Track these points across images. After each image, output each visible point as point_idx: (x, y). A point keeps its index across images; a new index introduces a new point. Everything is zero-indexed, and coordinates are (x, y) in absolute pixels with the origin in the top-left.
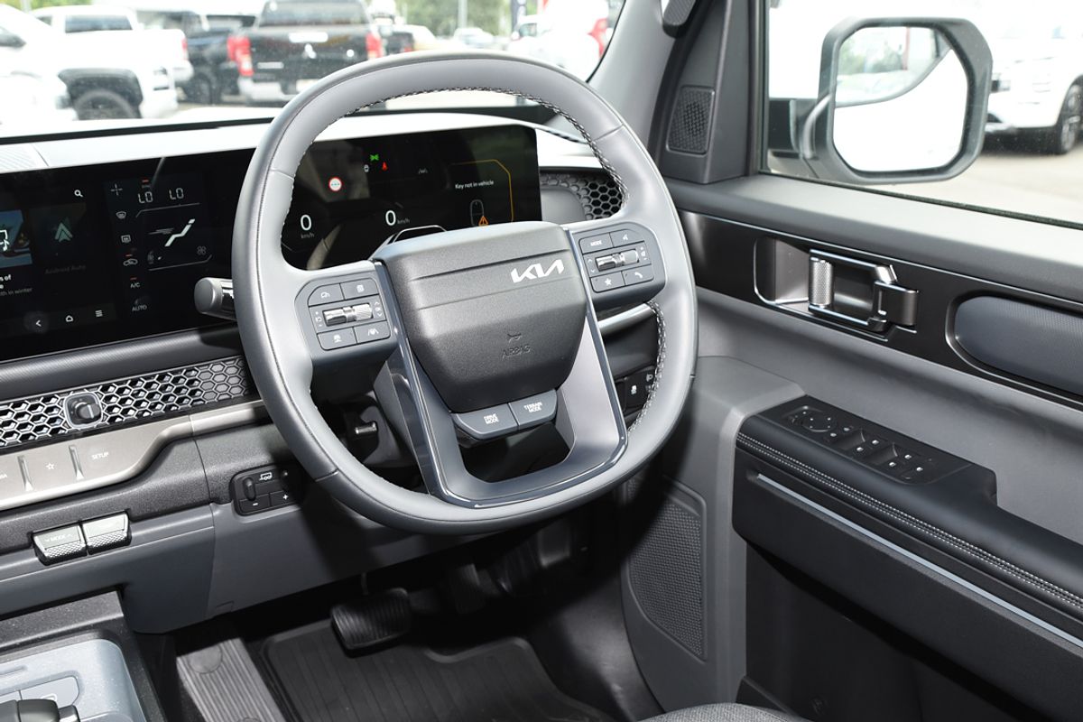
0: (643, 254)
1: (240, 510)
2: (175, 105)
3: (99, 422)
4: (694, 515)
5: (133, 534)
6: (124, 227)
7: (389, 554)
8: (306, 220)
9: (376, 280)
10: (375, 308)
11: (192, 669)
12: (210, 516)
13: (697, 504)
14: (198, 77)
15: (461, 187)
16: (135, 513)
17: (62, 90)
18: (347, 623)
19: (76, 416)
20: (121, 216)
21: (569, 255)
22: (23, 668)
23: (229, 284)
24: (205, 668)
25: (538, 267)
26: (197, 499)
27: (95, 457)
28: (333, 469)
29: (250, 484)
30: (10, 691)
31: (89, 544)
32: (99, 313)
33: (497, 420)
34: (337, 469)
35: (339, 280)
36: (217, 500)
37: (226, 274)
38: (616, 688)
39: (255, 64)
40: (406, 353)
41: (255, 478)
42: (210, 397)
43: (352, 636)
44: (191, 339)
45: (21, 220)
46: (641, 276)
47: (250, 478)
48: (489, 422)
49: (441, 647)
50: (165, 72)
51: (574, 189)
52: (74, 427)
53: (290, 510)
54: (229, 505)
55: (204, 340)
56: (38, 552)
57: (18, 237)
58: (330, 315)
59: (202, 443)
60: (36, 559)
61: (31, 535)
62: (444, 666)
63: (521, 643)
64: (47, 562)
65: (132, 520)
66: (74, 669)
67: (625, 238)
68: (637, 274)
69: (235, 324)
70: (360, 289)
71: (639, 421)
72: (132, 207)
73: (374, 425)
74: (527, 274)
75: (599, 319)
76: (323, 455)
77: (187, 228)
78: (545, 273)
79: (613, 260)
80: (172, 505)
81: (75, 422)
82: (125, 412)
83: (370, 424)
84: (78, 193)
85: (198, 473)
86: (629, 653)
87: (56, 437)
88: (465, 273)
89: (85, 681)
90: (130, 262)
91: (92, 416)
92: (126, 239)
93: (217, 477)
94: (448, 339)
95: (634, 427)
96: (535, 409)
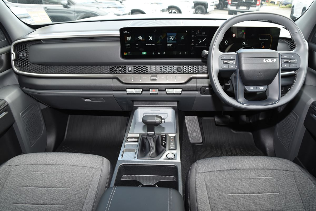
0: (296, 61)
1: (201, 93)
2: (214, 9)
3: (181, 72)
4: (295, 119)
5: (182, 93)
6: (193, 38)
7: (227, 109)
8: (226, 41)
9: (235, 56)
10: (234, 62)
11: (188, 119)
12: (196, 93)
13: (297, 117)
14: (220, 4)
15: (260, 39)
16: (183, 89)
17: (193, 5)
18: (217, 119)
19: (178, 70)
20: (193, 36)
21: (278, 59)
22: (159, 110)
23: (208, 52)
24: (190, 119)
25: (270, 60)
26: (194, 89)
27: (179, 78)
28: (218, 90)
29: (204, 89)
30: (157, 113)
31: (174, 93)
32: (185, 53)
33: (253, 89)
34: (219, 91)
35: (228, 55)
36: (198, 91)
37: (208, 50)
38: (268, 149)
39: (232, 2)
40: (238, 72)
41: (205, 88)
42: (201, 72)
43: (217, 122)
44: (200, 60)
45: (176, 35)
46: (294, 65)
47: (204, 88)
48: (251, 89)
49: (234, 130)
50: (213, 2)
51: (287, 43)
52: (177, 72)
53: (210, 96)
54: (199, 92)
55: (202, 61)
56: (166, 92)
57: (175, 38)
58: (225, 62)
59: (198, 80)
60: (165, 93)
61: (166, 89)
62: (234, 133)
63: (251, 133)
64: (167, 94)
65: (182, 90)
66: (167, 113)
67: (293, 57)
68: (293, 65)
69: (207, 59)
70: (232, 58)
71: (284, 96)
72: (195, 35)
73: (229, 84)
74: (267, 61)
75: (281, 72)
76: (217, 87)
77: (204, 40)
78: (271, 61)
79: (288, 61)
80: (189, 89)
81: (177, 71)
82: (186, 71)
83: (229, 83)
84: (186, 31)
85: (195, 85)
86: (273, 143)
87: (174, 73)
88: (253, 58)
89: (168, 115)
90: (193, 45)
91: (180, 71)
92: (193, 40)
93: (199, 86)
94: (247, 71)
95: (283, 97)
96: (262, 88)
